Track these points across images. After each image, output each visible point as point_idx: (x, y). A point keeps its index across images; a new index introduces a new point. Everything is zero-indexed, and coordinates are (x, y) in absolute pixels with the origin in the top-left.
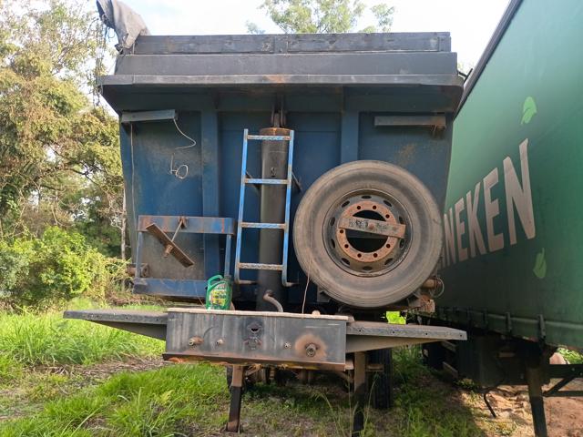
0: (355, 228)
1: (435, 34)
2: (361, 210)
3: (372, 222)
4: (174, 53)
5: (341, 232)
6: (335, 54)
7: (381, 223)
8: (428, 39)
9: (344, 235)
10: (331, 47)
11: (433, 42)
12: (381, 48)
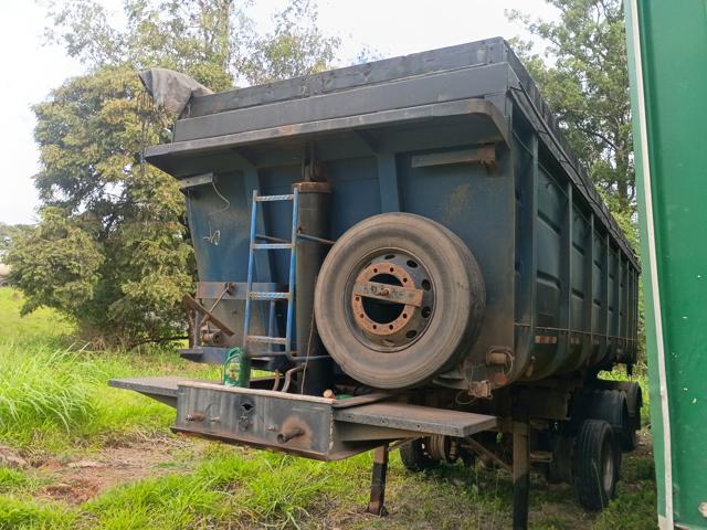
0: (371, 295)
1: (483, 42)
2: (378, 273)
3: (388, 287)
4: (222, 111)
5: (357, 299)
6: (369, 87)
7: (398, 288)
8: (474, 51)
9: (360, 303)
10: (366, 79)
11: (481, 52)
12: (420, 72)
